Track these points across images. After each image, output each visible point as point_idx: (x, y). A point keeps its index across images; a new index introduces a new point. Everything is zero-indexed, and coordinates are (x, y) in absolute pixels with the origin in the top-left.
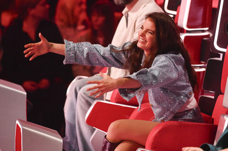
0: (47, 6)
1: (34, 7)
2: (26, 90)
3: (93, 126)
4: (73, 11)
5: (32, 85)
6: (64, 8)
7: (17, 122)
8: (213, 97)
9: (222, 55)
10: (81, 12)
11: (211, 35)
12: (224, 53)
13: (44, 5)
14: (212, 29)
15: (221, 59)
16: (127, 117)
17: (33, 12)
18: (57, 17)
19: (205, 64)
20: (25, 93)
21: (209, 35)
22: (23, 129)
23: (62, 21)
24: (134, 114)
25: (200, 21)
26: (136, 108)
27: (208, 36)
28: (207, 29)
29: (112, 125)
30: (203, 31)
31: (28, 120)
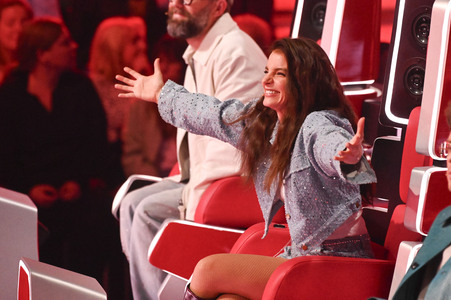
0: (73, 46)
1: (47, 48)
2: (36, 203)
3: (162, 268)
4: (121, 53)
5: (47, 193)
6: (105, 48)
7: (22, 264)
8: (385, 210)
9: (400, 130)
10: (136, 54)
11: (379, 94)
12: (404, 127)
13: (66, 43)
14: (381, 83)
15: (398, 138)
16: (227, 249)
17: (46, 57)
18: (92, 65)
19: (368, 148)
20: (35, 210)
21: (375, 94)
22: (32, 277)
23: (101, 72)
24: (240, 244)
25: (357, 69)
26: (242, 232)
27: (373, 96)
28: (372, 82)
29: (201, 265)
30: (364, 87)
31: (42, 259)
